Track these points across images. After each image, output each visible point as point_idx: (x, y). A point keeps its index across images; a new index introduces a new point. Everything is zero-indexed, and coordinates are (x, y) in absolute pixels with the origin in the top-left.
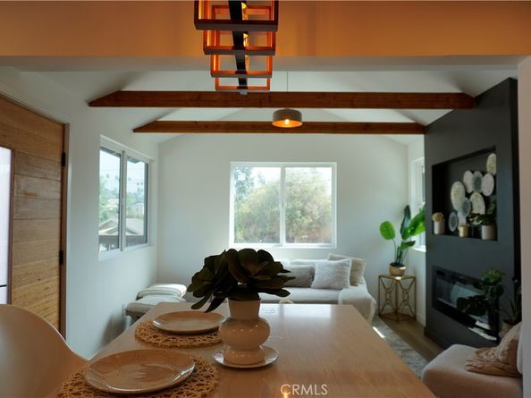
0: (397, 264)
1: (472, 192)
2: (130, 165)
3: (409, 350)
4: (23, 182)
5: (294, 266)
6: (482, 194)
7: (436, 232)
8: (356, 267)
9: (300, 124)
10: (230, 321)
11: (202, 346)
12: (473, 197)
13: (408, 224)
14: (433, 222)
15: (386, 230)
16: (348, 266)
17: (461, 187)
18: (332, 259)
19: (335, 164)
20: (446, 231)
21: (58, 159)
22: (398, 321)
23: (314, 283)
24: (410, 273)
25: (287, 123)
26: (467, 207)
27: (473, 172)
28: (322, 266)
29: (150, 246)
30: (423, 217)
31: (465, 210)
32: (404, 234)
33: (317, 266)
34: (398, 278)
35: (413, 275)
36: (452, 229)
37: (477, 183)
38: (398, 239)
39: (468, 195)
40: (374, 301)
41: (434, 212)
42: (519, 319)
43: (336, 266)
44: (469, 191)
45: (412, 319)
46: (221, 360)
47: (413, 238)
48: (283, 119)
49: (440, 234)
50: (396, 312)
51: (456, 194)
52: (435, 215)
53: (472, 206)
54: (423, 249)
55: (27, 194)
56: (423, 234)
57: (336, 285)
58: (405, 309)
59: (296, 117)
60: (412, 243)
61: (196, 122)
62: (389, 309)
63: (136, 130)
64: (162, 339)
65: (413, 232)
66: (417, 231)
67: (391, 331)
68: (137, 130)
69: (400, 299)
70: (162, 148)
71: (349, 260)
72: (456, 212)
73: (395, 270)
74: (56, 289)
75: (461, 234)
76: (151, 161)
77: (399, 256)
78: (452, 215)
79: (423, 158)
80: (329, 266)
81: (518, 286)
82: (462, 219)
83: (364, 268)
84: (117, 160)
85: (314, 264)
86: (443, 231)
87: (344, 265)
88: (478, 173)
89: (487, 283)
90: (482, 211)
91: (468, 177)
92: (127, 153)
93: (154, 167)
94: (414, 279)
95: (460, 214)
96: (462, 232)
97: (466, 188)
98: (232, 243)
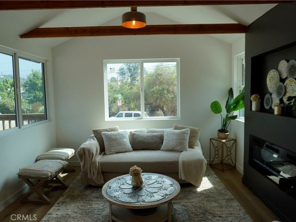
0: (223, 130)
1: (287, 78)
3: (232, 199)
5: (149, 134)
7: (254, 109)
8: (193, 134)
9: (144, 25)
12: (287, 82)
13: (232, 101)
14: (251, 101)
15: (216, 107)
16: (187, 134)
18: (176, 128)
19: (179, 59)
20: (261, 109)
22: (223, 171)
23: (163, 147)
24: (232, 136)
25: (134, 24)
26: (282, 90)
27: (288, 61)
28: (169, 132)
29: (50, 121)
30: (243, 97)
31: (279, 93)
33: (165, 134)
34: (224, 141)
35: (234, 138)
36: (267, 107)
37: (292, 70)
38: (224, 112)
40: (205, 161)
41: (252, 94)
43: (179, 134)
44: (284, 76)
47: (236, 113)
48: (131, 20)
49: (257, 111)
50: (222, 163)
51: (271, 80)
52: (253, 96)
53: (286, 90)
54: (242, 119)
56: (242, 110)
57: (178, 148)
58: (227, 160)
59: (141, 17)
60: (235, 117)
61: (67, 28)
65: (235, 108)
66: (238, 107)
67: (218, 179)
68: (23, 36)
69: (225, 154)
71: (187, 130)
72: (271, 94)
73: (222, 135)
75: (276, 112)
76: (46, 61)
78: (267, 96)
80: (174, 134)
82: (276, 100)
83: (199, 134)
85: (163, 132)
86: (259, 109)
87: (184, 133)
88: (292, 61)
91: (283, 65)
92: (18, 55)
94: (235, 140)
95: (274, 96)
96: (276, 110)
97: (280, 74)
98: (107, 118)
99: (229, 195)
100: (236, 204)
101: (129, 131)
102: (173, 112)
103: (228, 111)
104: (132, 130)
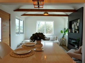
2: (20, 21)
3: (65, 50)
4: (3, 23)
6: (77, 26)
7: (70, 32)
10: (36, 44)
11: (32, 48)
13: (65, 31)
19: (54, 21)
20: (71, 32)
21: (9, 20)
22: (63, 46)
23: (50, 40)
24: (65, 39)
25: (46, 14)
26: (75, 28)
28: (51, 37)
29: (24, 34)
30: (67, 30)
32: (64, 32)
38: (63, 33)
39: (75, 26)
40: (59, 43)
42: (82, 45)
43: (54, 37)
45: (65, 46)
46: (35, 50)
50: (63, 44)
51: (73, 26)
52: (69, 30)
54: (67, 35)
55: (4, 25)
57: (53, 40)
59: (47, 13)
60: (66, 34)
61: (31, 14)
62: (62, 44)
63: (21, 15)
64: (26, 47)
65: (66, 32)
70: (26, 18)
73: (63, 38)
74: (9, 40)
76: (24, 20)
77: (64, 36)
78: (72, 29)
79: (68, 20)
81: (82, 40)
82: (74, 30)
83: (58, 38)
84: (18, 20)
88: (77, 23)
89: (77, 40)
90: (77, 29)
91: (75, 23)
92: (20, 19)
93: (24, 22)
94: (66, 39)
96: (74, 32)
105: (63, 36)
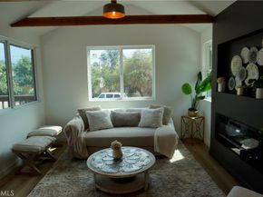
0: (192, 109)
1: (248, 63)
5: (128, 113)
6: (256, 64)
7: (219, 90)
8: (167, 113)
9: (123, 16)
12: (248, 66)
13: (201, 84)
14: (217, 84)
15: (186, 89)
16: (161, 112)
17: (240, 59)
18: (152, 107)
19: (154, 46)
20: (226, 90)
22: (193, 144)
23: (140, 124)
24: (200, 115)
25: (114, 14)
26: (244, 74)
27: (249, 48)
30: (210, 80)
31: (241, 76)
33: (142, 112)
34: (193, 118)
35: (203, 116)
36: (231, 89)
37: (253, 56)
39: (245, 65)
41: (218, 77)
43: (154, 112)
45: (201, 142)
47: (204, 94)
48: (111, 11)
49: (222, 92)
50: (192, 137)
51: (235, 65)
52: (219, 79)
53: (247, 73)
56: (210, 91)
57: (154, 125)
58: (196, 135)
60: (203, 97)
62: (187, 136)
63: (13, 25)
65: (203, 90)
66: (206, 88)
67: (188, 151)
69: (195, 130)
71: (162, 109)
72: (234, 77)
73: (192, 113)
75: (238, 93)
76: (35, 47)
77: (194, 104)
78: (231, 79)
79: (211, 40)
80: (150, 112)
82: (239, 83)
83: (172, 113)
85: (140, 110)
86: (224, 90)
87: (159, 112)
88: (254, 49)
91: (245, 52)
94: (203, 118)
95: (237, 79)
96: (239, 91)
97: (243, 60)
98: (91, 99)
99: (198, 165)
100: (203, 172)
101: (110, 110)
102: (149, 93)
103: (198, 92)
104: (113, 110)
105: (190, 107)
